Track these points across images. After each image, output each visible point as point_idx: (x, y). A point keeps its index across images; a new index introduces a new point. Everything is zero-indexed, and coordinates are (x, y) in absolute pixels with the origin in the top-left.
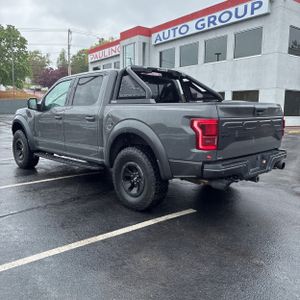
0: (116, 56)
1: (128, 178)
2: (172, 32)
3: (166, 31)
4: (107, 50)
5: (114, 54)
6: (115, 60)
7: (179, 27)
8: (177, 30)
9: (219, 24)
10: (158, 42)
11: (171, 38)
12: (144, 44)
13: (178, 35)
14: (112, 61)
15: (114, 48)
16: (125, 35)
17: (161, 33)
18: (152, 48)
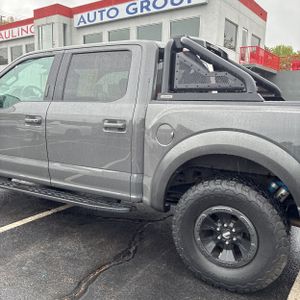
0: (29, 37)
1: (209, 234)
2: (98, 15)
3: (92, 13)
4: (15, 30)
5: (25, 34)
6: (28, 42)
7: (107, 9)
8: (105, 14)
9: (153, 10)
10: (82, 24)
11: (98, 21)
12: (65, 26)
13: (106, 19)
14: (23, 44)
15: (24, 27)
16: (40, 13)
17: (85, 15)
18: (75, 31)
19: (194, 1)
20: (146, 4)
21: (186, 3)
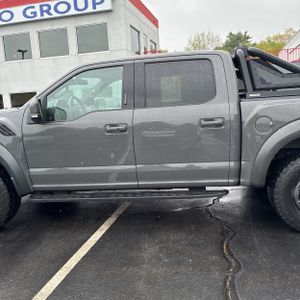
19: (99, 8)
20: (45, 8)
21: (90, 9)
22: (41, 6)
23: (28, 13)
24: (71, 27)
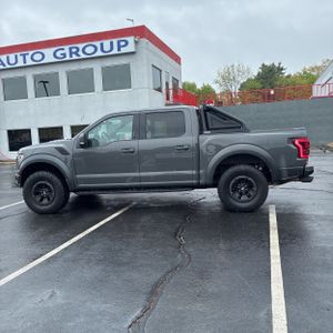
2: (21, 58)
19: (123, 50)
20: (74, 50)
21: (115, 51)
22: (70, 49)
23: (58, 54)
24: (97, 68)
